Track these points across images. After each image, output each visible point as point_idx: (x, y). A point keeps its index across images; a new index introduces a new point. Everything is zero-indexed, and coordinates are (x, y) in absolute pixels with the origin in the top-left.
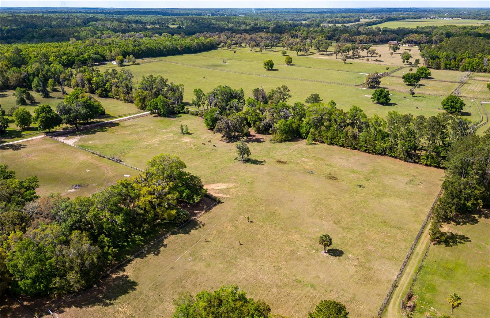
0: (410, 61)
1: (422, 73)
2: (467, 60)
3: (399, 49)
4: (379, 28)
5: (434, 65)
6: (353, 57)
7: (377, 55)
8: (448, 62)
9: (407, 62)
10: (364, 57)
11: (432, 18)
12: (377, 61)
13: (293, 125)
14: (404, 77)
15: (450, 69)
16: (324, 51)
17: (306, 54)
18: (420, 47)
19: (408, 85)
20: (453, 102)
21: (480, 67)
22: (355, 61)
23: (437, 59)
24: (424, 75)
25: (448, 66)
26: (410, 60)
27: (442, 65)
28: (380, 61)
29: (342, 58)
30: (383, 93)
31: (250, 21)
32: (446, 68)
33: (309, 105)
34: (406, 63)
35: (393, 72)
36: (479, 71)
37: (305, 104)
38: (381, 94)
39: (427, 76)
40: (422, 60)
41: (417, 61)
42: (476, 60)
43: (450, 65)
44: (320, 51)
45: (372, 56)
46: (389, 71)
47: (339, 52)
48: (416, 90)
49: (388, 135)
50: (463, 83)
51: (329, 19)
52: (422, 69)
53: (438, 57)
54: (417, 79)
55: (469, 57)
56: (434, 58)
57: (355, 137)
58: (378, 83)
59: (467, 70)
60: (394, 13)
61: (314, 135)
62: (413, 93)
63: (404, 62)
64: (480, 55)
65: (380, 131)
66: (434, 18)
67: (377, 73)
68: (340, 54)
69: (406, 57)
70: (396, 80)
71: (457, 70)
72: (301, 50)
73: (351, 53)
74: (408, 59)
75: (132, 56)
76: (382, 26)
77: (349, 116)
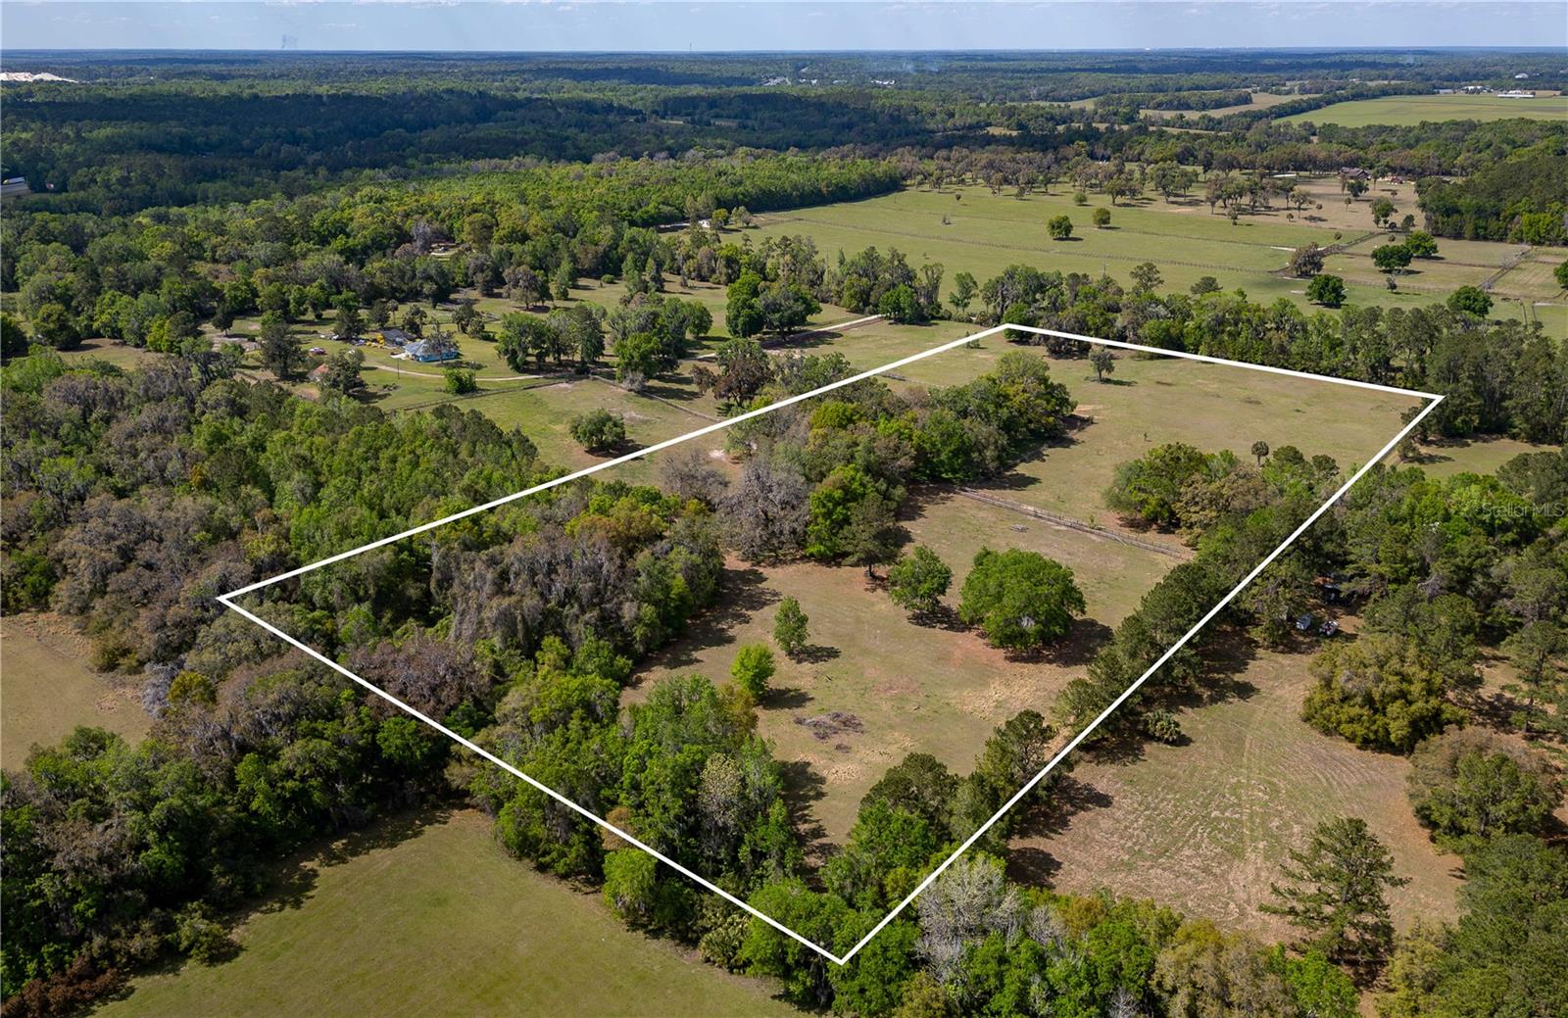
0: (1390, 219)
1: (1417, 247)
2: (1525, 218)
3: (1367, 189)
4: (1312, 126)
5: (1449, 230)
6: (1253, 210)
7: (1313, 206)
8: (1482, 223)
9: (1386, 222)
10: (1278, 210)
11: (1473, 92)
12: (1312, 219)
13: (1172, 330)
14: (1374, 255)
15: (1485, 238)
16: (1177, 195)
17: (1133, 202)
18: (1419, 186)
19: (1385, 272)
20: (1468, 298)
21: (1553, 235)
22: (1256, 218)
23: (1456, 217)
24: (1421, 250)
25: (1482, 232)
26: (1393, 218)
27: (1468, 229)
28: (1320, 220)
29: (1226, 211)
30: (1331, 284)
31: (933, 106)
32: (1476, 237)
33: (1198, 296)
34: (1382, 224)
35: (1350, 244)
36: (1553, 243)
37: (1190, 295)
38: (1327, 285)
39: (1429, 254)
40: (1420, 218)
41: (1410, 219)
42: (1545, 218)
43: (1486, 229)
44: (1168, 194)
45: (1299, 209)
46: (1342, 243)
47: (1219, 197)
48: (1401, 281)
49: (1342, 343)
50: (1506, 269)
51: (1160, 97)
52: (1417, 237)
53: (1458, 212)
54: (1405, 259)
55: (1530, 212)
56: (1450, 211)
57: (1283, 349)
58: (1319, 266)
59: (1521, 240)
60: (1357, 71)
61: (1210, 346)
62: (1393, 287)
63: (1377, 222)
64: (1556, 206)
65: (1328, 336)
66: (1479, 92)
67: (1317, 246)
68: (1220, 203)
69: (1384, 210)
70: (1357, 262)
71: (1501, 240)
72: (1122, 193)
73: (1246, 200)
74: (1386, 215)
75: (742, 208)
76: (1318, 118)
77: (1271, 315)
